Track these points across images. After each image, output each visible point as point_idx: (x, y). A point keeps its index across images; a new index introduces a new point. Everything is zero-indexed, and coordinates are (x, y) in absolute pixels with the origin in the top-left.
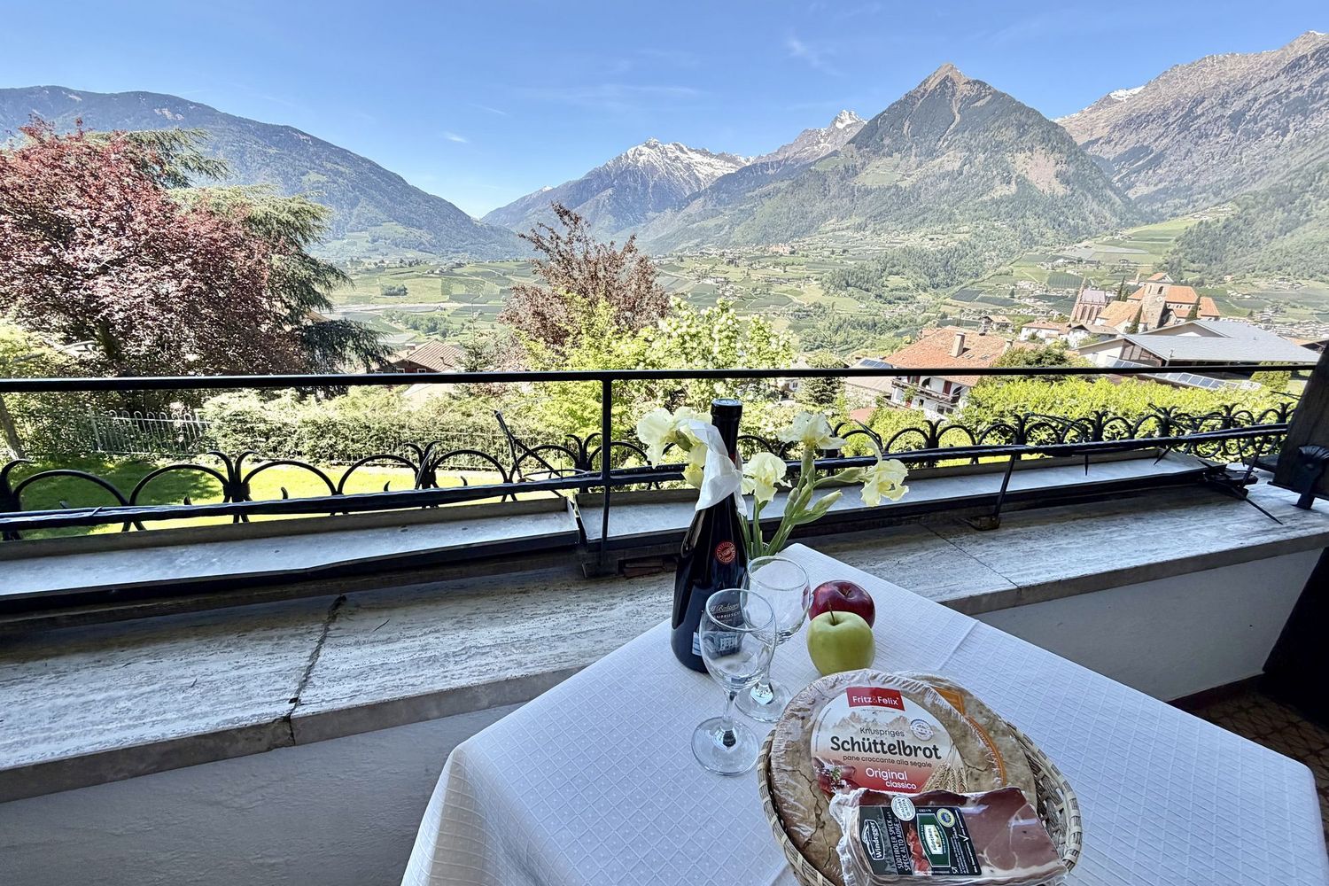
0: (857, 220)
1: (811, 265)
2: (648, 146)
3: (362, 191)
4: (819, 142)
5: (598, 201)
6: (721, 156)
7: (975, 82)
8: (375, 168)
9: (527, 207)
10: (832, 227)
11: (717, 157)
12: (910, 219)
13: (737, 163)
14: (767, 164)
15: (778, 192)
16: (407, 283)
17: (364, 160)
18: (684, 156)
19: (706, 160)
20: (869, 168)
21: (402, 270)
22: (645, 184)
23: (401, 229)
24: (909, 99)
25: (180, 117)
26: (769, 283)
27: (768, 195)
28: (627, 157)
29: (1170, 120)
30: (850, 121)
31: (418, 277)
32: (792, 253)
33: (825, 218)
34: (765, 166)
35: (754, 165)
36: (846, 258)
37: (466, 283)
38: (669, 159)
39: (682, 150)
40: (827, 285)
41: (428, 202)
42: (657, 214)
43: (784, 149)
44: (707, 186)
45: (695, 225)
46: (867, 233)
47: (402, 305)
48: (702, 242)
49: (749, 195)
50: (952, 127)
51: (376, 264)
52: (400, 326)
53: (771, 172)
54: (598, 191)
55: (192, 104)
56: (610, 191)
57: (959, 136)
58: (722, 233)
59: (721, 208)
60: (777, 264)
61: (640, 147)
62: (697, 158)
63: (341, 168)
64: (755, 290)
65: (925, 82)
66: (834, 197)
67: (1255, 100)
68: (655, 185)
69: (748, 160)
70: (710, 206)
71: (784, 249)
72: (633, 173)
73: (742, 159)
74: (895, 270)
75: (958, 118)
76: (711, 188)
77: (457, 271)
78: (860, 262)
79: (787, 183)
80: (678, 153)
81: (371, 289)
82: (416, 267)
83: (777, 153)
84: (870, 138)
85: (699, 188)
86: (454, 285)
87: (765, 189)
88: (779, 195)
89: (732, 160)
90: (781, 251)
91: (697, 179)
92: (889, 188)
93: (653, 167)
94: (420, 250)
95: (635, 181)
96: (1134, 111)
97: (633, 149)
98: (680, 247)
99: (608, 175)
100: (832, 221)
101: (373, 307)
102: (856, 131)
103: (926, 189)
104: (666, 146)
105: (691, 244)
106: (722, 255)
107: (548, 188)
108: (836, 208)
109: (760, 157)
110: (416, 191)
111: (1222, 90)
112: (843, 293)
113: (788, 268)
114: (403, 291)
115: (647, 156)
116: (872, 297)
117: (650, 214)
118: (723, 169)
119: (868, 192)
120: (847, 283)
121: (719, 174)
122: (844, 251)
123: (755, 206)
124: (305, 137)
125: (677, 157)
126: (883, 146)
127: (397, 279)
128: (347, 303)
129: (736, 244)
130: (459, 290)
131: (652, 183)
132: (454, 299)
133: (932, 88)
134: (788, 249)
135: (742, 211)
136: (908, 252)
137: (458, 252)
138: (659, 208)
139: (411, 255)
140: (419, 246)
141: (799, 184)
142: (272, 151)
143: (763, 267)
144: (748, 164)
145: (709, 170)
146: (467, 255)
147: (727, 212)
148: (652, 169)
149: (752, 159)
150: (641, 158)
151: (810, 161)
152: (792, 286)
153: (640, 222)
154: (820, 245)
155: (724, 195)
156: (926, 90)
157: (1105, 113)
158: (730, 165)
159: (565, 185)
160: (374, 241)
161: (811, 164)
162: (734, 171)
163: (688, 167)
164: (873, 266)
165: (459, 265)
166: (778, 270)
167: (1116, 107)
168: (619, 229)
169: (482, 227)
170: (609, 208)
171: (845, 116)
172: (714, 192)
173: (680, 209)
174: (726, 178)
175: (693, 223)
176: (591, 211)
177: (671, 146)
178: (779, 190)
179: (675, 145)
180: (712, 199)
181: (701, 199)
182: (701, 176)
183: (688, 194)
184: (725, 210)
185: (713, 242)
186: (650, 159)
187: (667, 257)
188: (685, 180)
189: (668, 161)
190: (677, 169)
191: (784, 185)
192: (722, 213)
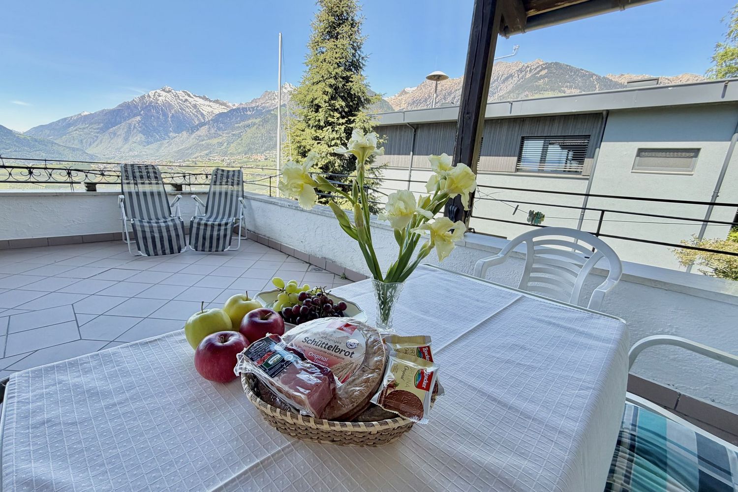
2: (164, 90)
4: (275, 99)
5: (130, 124)
6: (217, 102)
9: (69, 125)
11: (214, 102)
13: (228, 107)
14: (246, 108)
15: (254, 125)
18: (192, 99)
19: (207, 103)
22: (165, 115)
27: (248, 126)
28: (149, 96)
29: (428, 103)
30: (290, 88)
32: (266, 159)
34: (245, 109)
35: (238, 109)
38: (181, 100)
39: (189, 96)
42: (177, 135)
43: (254, 101)
44: (210, 119)
45: (204, 142)
48: (210, 153)
49: (237, 125)
53: (249, 113)
54: (129, 117)
56: (138, 118)
58: (223, 147)
59: (220, 133)
61: (158, 91)
62: (201, 101)
68: (173, 115)
69: (234, 105)
70: (213, 131)
71: (261, 158)
72: (156, 107)
73: (230, 104)
76: (212, 120)
79: (259, 120)
80: (187, 97)
83: (251, 103)
85: (204, 120)
87: (246, 123)
88: (255, 126)
89: (224, 104)
90: (259, 159)
91: (202, 115)
93: (170, 105)
95: (158, 113)
96: (414, 98)
97: (153, 92)
98: (195, 155)
99: (136, 107)
104: (178, 92)
105: (203, 153)
107: (86, 113)
109: (241, 104)
111: (444, 92)
115: (164, 97)
117: (172, 134)
118: (218, 109)
121: (217, 112)
123: (242, 132)
125: (186, 100)
129: (232, 154)
131: (170, 115)
134: (263, 157)
135: (234, 135)
138: (178, 130)
141: (266, 121)
144: (234, 108)
145: (210, 109)
147: (224, 135)
148: (170, 106)
149: (237, 105)
150: (160, 98)
151: (271, 108)
153: (164, 139)
155: (221, 125)
157: (404, 97)
158: (223, 107)
159: (103, 111)
161: (271, 110)
162: (226, 111)
163: (195, 106)
167: (408, 95)
168: (148, 143)
169: (24, 139)
170: (140, 129)
171: (287, 85)
172: (215, 123)
173: (193, 132)
174: (221, 115)
175: (203, 141)
176: (126, 130)
177: (181, 92)
178: (255, 124)
179: (184, 92)
180: (213, 126)
181: (207, 126)
182: (205, 113)
183: (197, 123)
184: (223, 133)
185: (217, 153)
186: (167, 99)
187: (185, 162)
188: (194, 114)
189: (180, 102)
190: (187, 107)
191: (257, 121)
192: (221, 136)
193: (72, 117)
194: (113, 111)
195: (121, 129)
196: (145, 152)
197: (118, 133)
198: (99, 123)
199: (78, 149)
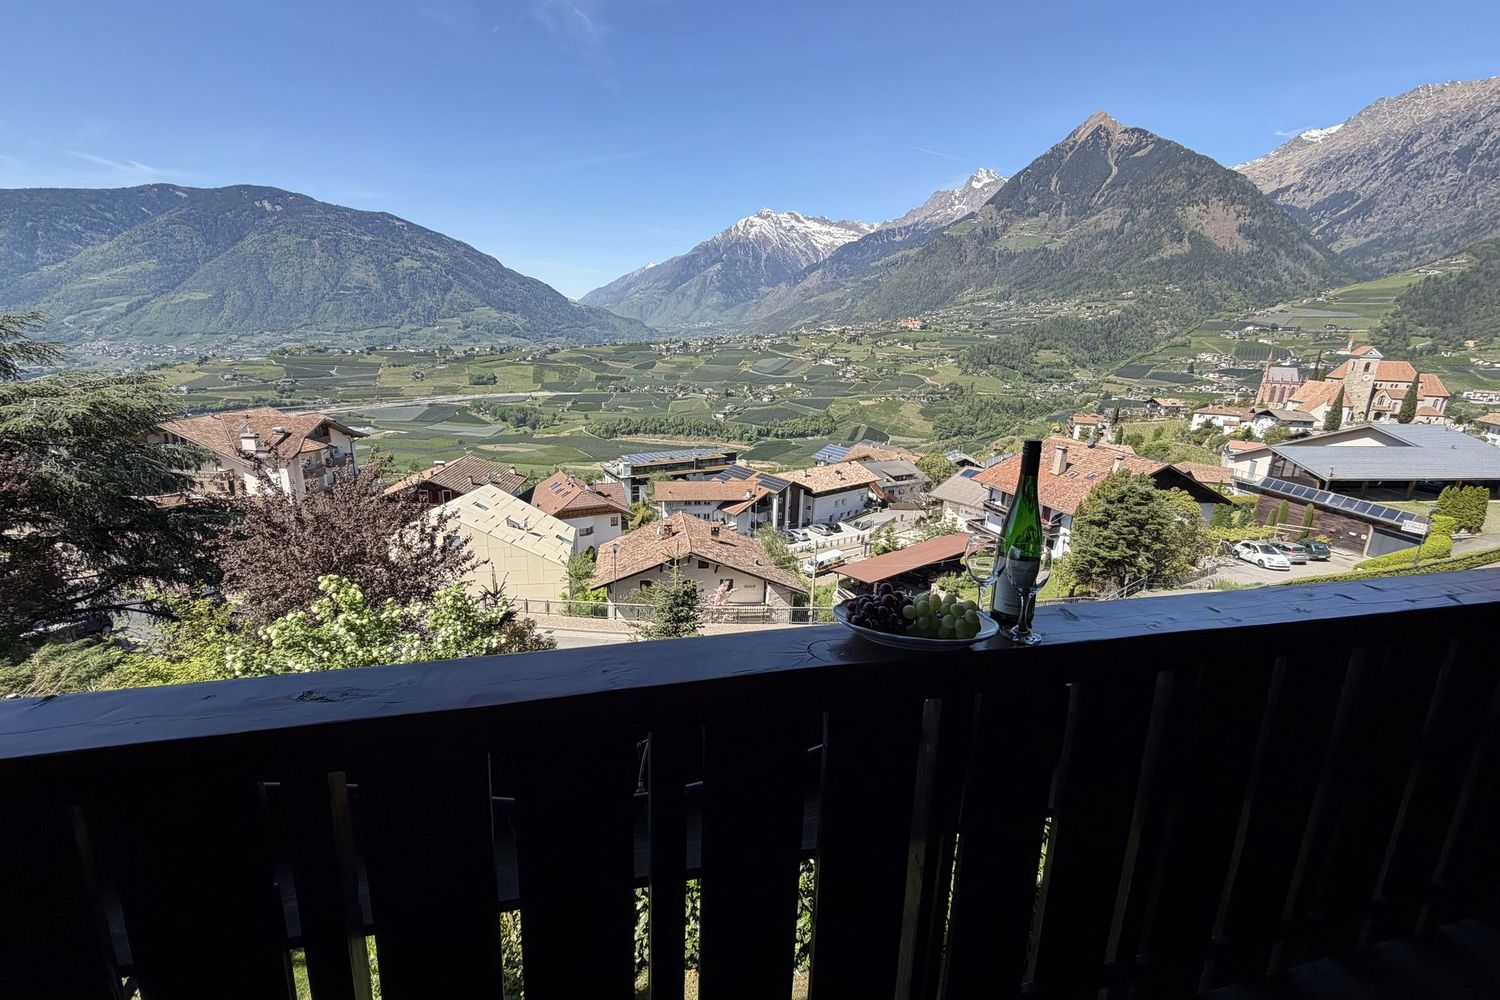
0: (999, 289)
1: (944, 341)
2: (760, 216)
3: (457, 276)
4: (953, 204)
5: (705, 278)
6: (842, 224)
7: (1134, 130)
8: (469, 251)
9: (629, 286)
10: (970, 297)
11: (837, 225)
12: (1063, 286)
13: (860, 231)
14: (894, 230)
15: (906, 261)
16: (497, 372)
17: (459, 243)
18: (801, 225)
19: (825, 229)
20: (1012, 231)
21: (492, 357)
22: (757, 258)
23: (494, 314)
24: (1056, 152)
25: (279, 208)
26: (897, 362)
27: (895, 264)
28: (737, 228)
29: (1380, 161)
30: (988, 179)
31: (508, 364)
32: (923, 328)
33: (962, 288)
34: (891, 232)
35: (879, 233)
36: (987, 333)
37: (560, 370)
38: (784, 229)
39: (797, 219)
40: (965, 364)
41: (523, 284)
42: (771, 289)
43: (912, 213)
44: (827, 257)
45: (813, 299)
46: (1012, 303)
47: (491, 396)
48: (820, 319)
49: (872, 264)
50: (1108, 181)
51: (465, 352)
52: (488, 418)
53: (898, 238)
54: (706, 266)
55: (291, 194)
56: (718, 266)
57: (1118, 191)
58: (844, 307)
59: (842, 281)
60: (905, 341)
61: (751, 218)
62: (815, 226)
63: (435, 253)
64: (880, 371)
65: (1074, 134)
66: (971, 264)
67: (1487, 132)
68: (768, 258)
69: (872, 227)
70: (829, 279)
71: (914, 324)
72: (744, 246)
73: (865, 226)
74: (1045, 344)
75: (1115, 170)
76: (830, 258)
77: (551, 357)
78: (1003, 336)
79: (917, 250)
80: (793, 222)
81: (460, 379)
82: (508, 354)
83: (905, 218)
84: (1012, 197)
85: (817, 260)
86: (546, 372)
87: (892, 258)
88: (908, 264)
89: (854, 227)
90: (910, 326)
91: (815, 250)
92: (1036, 252)
93: (767, 239)
94: (513, 336)
95: (747, 254)
96: (1332, 153)
97: (744, 221)
98: (795, 325)
99: (716, 248)
100: (969, 291)
101: (460, 397)
102: (995, 190)
103: (1080, 251)
104: (780, 216)
105: (807, 321)
106: (843, 332)
107: (652, 265)
108: (974, 275)
109: (885, 223)
110: (511, 273)
111: (1443, 124)
112: (984, 372)
113: (917, 345)
114: (494, 380)
115: (759, 226)
116: (1019, 376)
117: (763, 289)
118: (844, 237)
119: (1012, 257)
120: (989, 360)
121: (840, 243)
122: (984, 325)
123: (881, 277)
124: (400, 223)
125: (793, 227)
126: (1028, 205)
127: (487, 367)
128: (434, 394)
129: (859, 320)
130: (552, 377)
131: (764, 256)
132: (545, 387)
133: (1083, 138)
134: (918, 323)
135: (865, 283)
136: (1061, 323)
137: (554, 337)
138: (773, 282)
139: (503, 341)
140: (512, 331)
141: (929, 252)
142: (367, 238)
143: (890, 345)
144: (872, 231)
145: (828, 239)
146: (563, 339)
147: (849, 284)
148: (765, 240)
149: (876, 226)
150: (753, 230)
151: (943, 225)
152: (924, 364)
153: (751, 298)
154: (956, 317)
155: (846, 266)
156: (1075, 142)
157: (1295, 157)
158: (852, 232)
159: (668, 262)
160: (466, 327)
161: (944, 228)
162: (856, 240)
163: (805, 237)
164: (1018, 340)
165: (553, 351)
166: (906, 347)
167: (1310, 149)
168: (728, 306)
169: (580, 309)
170: (717, 284)
171: (982, 174)
172: (834, 263)
173: (797, 282)
174: (847, 247)
175: (811, 298)
176: (698, 288)
177: (786, 215)
178: (906, 259)
179: (789, 214)
180: (831, 271)
181: (820, 271)
182: (819, 247)
183: (805, 266)
184: (848, 281)
185: (832, 318)
186: (763, 230)
187: (780, 336)
188: (801, 251)
189: (783, 232)
190: (792, 239)
191: (912, 253)
192: (843, 285)
193: (633, 273)
194: (686, 258)
195: (692, 287)
196: (722, 321)
197: (689, 293)
198: (666, 279)
199: (636, 321)
